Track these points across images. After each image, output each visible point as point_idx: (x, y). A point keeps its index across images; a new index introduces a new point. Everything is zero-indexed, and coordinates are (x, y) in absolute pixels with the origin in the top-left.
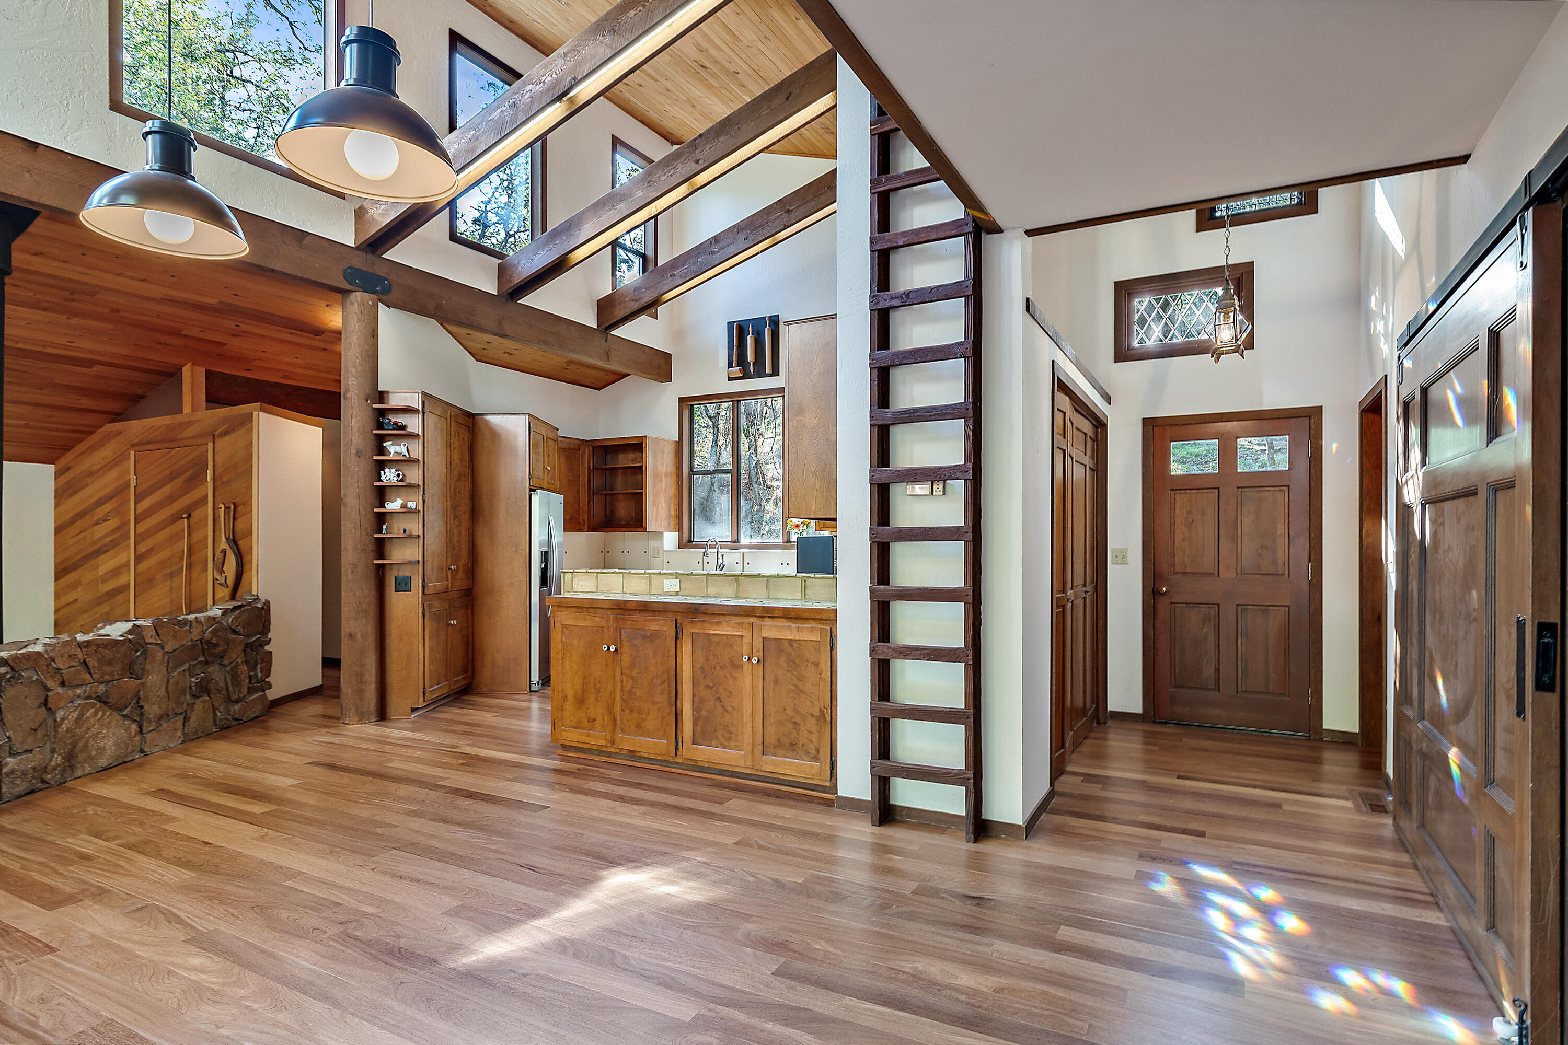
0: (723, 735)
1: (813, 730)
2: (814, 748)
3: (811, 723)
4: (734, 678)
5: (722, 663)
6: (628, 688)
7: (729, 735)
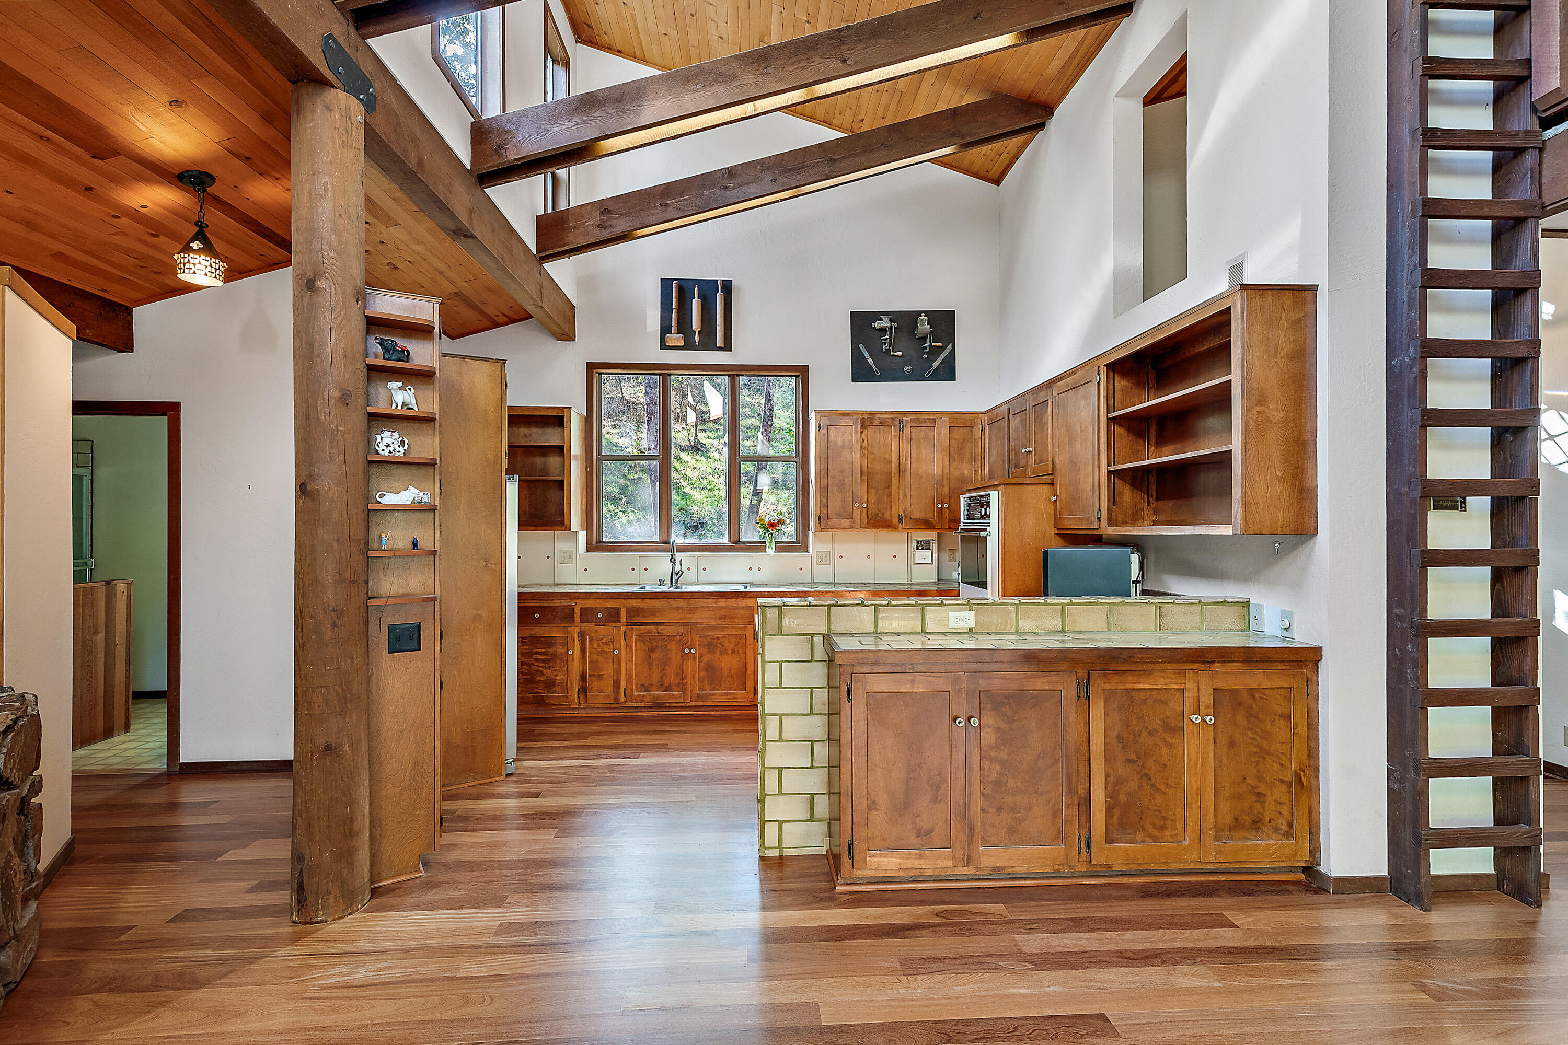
0: (1153, 825)
1: (1283, 800)
2: (1284, 823)
3: (1280, 792)
4: (1170, 746)
5: (1151, 728)
6: (993, 776)
7: (1162, 823)
